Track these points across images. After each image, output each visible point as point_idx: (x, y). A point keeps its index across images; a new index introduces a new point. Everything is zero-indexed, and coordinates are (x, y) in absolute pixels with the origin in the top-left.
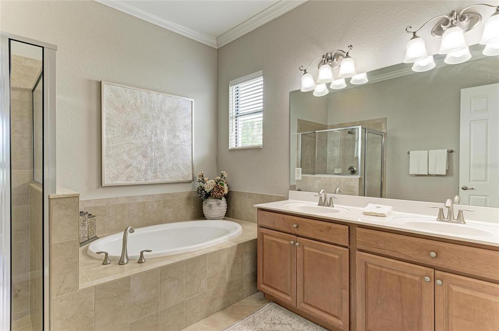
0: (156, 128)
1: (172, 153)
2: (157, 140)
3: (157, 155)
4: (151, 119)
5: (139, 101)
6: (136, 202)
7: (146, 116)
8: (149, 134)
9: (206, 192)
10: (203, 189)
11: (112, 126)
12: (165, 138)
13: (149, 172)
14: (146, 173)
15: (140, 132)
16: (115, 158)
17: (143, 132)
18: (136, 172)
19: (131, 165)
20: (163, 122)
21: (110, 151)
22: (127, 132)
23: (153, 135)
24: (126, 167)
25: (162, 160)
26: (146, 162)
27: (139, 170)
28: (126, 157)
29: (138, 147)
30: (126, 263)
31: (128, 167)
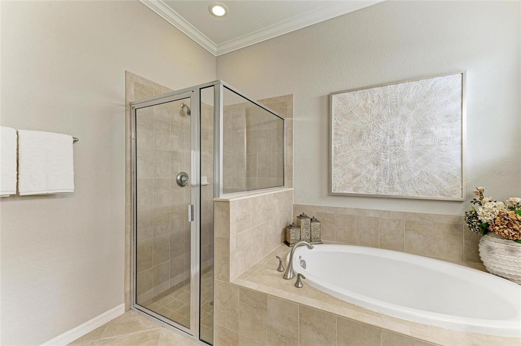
0: (393, 127)
1: (420, 158)
2: (394, 142)
3: (394, 162)
4: (385, 117)
5: (369, 101)
6: (367, 216)
7: (379, 116)
8: (382, 136)
9: (480, 221)
10: (476, 215)
11: (340, 135)
12: (408, 139)
13: (382, 182)
14: (377, 184)
15: (370, 136)
16: (341, 168)
17: (375, 136)
18: (365, 182)
19: (358, 175)
20: (404, 118)
21: (337, 160)
22: (355, 139)
23: (388, 137)
24: (354, 177)
25: (401, 168)
26: (378, 171)
27: (368, 181)
28: (353, 166)
29: (368, 153)
30: (290, 279)
31: (355, 176)
